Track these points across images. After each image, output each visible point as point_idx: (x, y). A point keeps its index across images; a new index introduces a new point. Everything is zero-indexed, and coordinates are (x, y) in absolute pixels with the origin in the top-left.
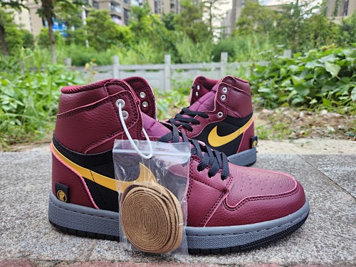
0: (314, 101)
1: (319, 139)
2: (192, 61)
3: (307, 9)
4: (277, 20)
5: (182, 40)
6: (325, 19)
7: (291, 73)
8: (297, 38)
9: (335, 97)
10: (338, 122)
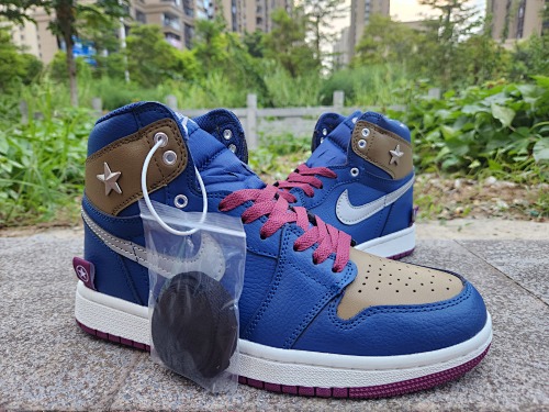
0: (476, 164)
1: (485, 219)
2: (289, 104)
3: (463, 27)
4: (418, 43)
5: (274, 72)
6: (490, 42)
7: (441, 121)
8: (448, 70)
9: (508, 157)
10: (513, 194)
